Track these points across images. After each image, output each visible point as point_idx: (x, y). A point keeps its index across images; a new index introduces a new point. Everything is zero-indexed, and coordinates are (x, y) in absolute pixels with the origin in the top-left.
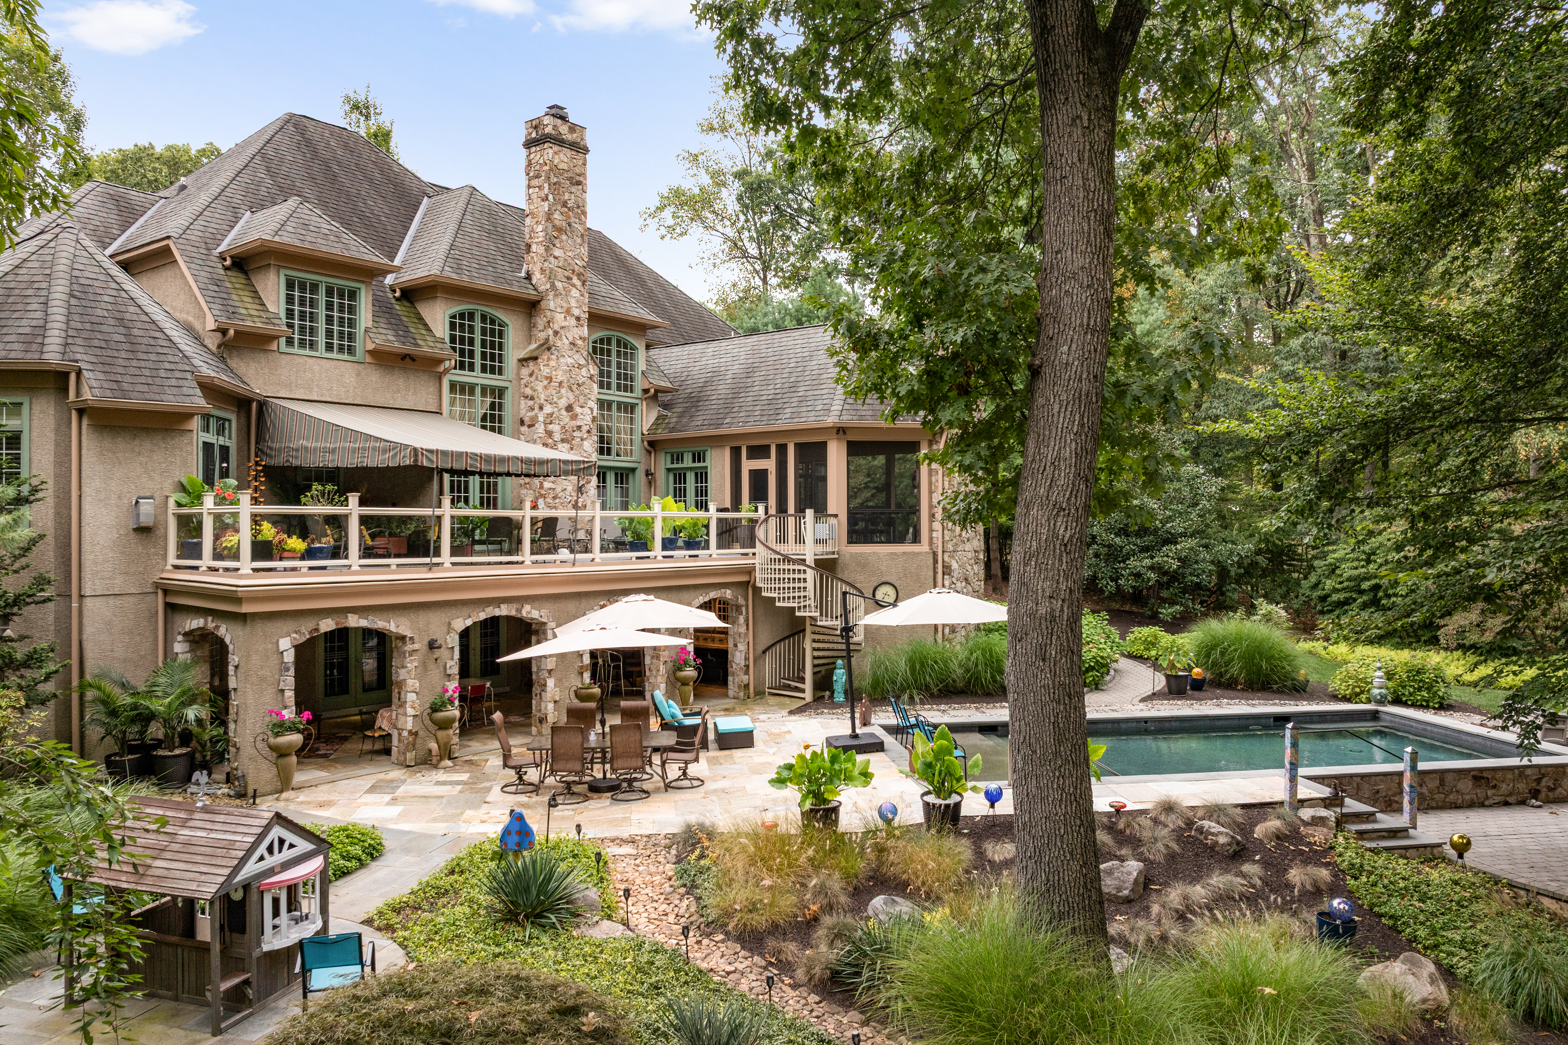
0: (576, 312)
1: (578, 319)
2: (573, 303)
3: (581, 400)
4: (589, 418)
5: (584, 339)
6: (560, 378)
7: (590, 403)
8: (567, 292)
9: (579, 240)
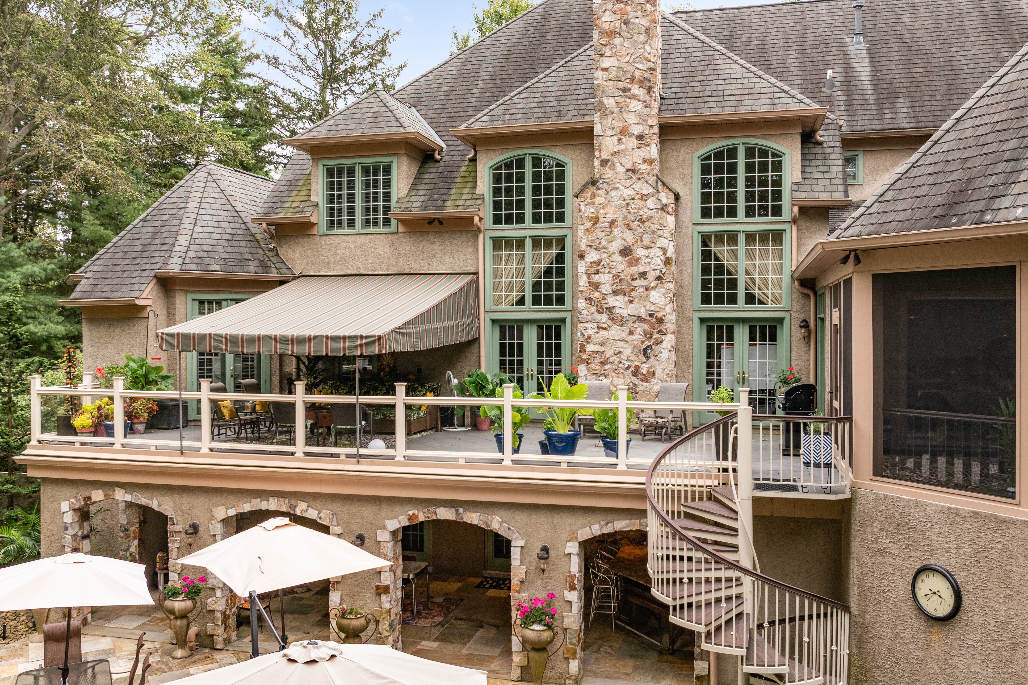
0: (637, 130)
1: (640, 137)
2: (632, 119)
3: (647, 238)
4: (659, 262)
5: (650, 162)
6: (610, 216)
7: (663, 242)
8: (622, 108)
9: (642, 38)
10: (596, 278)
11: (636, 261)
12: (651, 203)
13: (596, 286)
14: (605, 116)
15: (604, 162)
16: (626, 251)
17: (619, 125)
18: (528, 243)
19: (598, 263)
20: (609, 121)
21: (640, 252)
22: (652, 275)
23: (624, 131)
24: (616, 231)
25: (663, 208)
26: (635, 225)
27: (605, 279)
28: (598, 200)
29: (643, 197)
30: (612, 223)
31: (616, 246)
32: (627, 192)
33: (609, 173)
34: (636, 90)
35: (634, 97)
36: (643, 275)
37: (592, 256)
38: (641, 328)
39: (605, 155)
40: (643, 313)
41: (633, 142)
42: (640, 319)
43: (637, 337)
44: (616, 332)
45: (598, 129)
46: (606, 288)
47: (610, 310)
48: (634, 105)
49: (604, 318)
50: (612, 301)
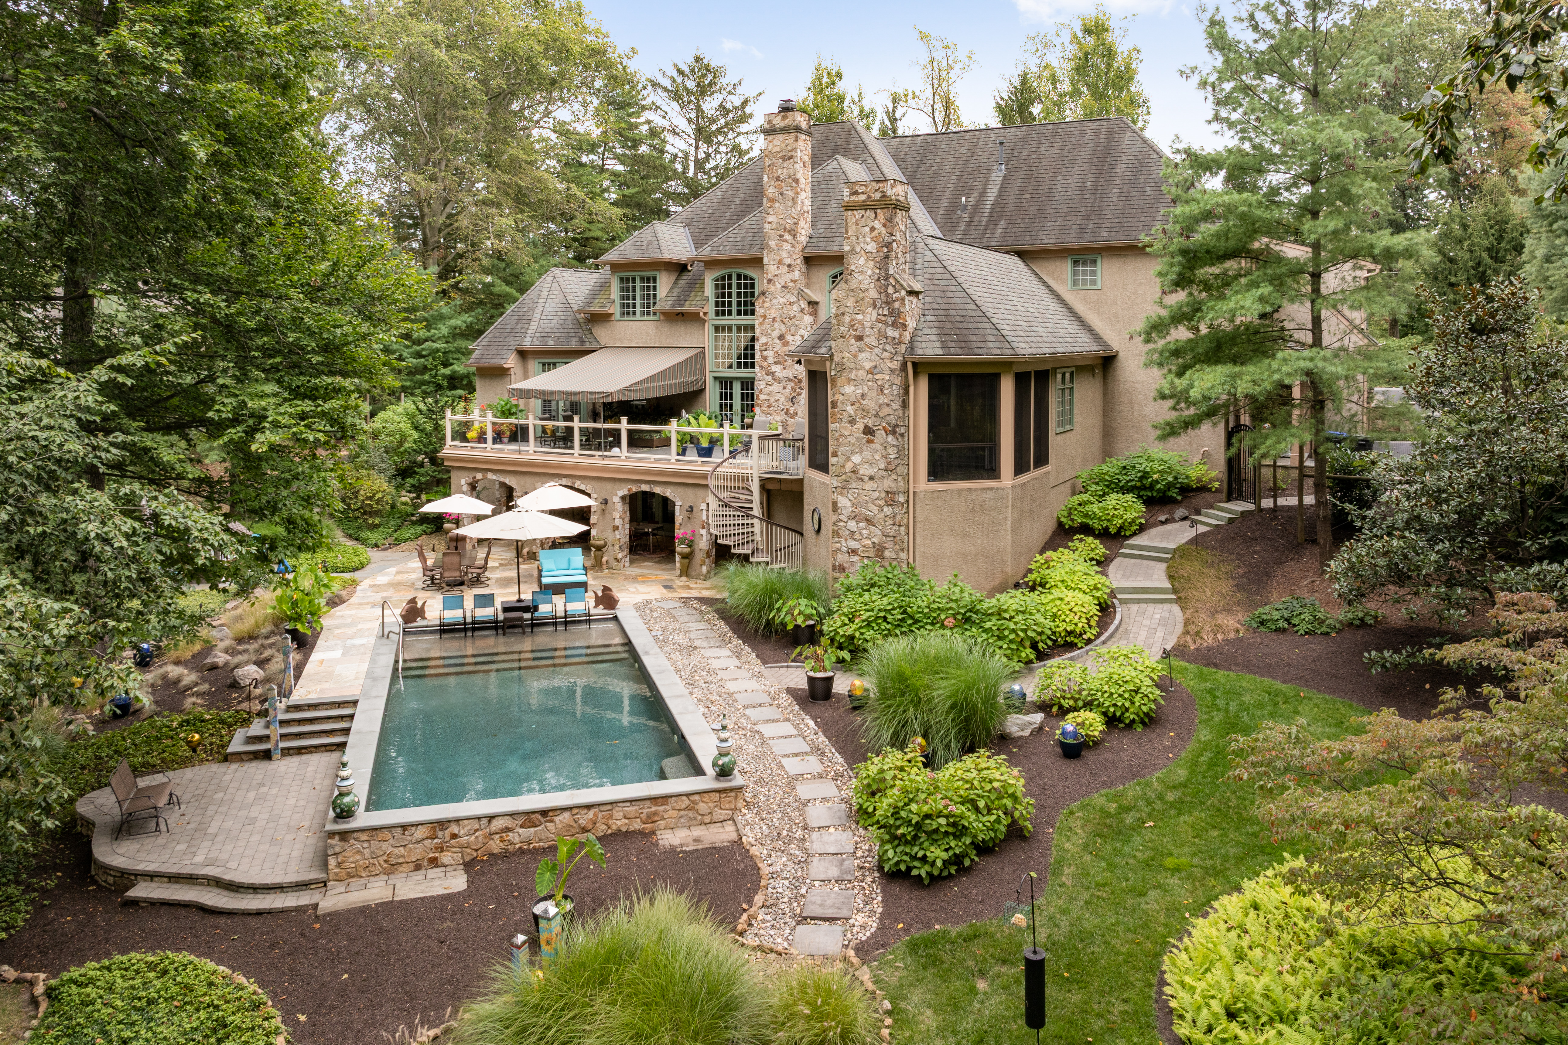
0: (787, 261)
1: (789, 266)
2: (784, 255)
3: (793, 329)
5: (794, 281)
6: (773, 315)
7: (802, 332)
8: (779, 247)
10: (765, 353)
11: (787, 343)
12: (795, 307)
13: (765, 358)
14: (769, 252)
15: (769, 281)
16: (781, 337)
17: (778, 258)
18: (734, 329)
19: (766, 344)
20: (772, 255)
21: (789, 338)
23: (780, 262)
24: (776, 325)
25: (802, 310)
26: (786, 321)
27: (770, 354)
28: (767, 305)
29: (791, 304)
30: (774, 319)
31: (776, 334)
32: (782, 300)
33: (772, 288)
34: (787, 236)
35: (786, 241)
37: (763, 340)
38: (790, 385)
39: (770, 276)
40: (791, 376)
41: (785, 269)
42: (789, 379)
43: (788, 391)
44: (776, 387)
45: (765, 261)
46: (771, 360)
47: (773, 373)
48: (787, 246)
49: (769, 378)
50: (774, 368)
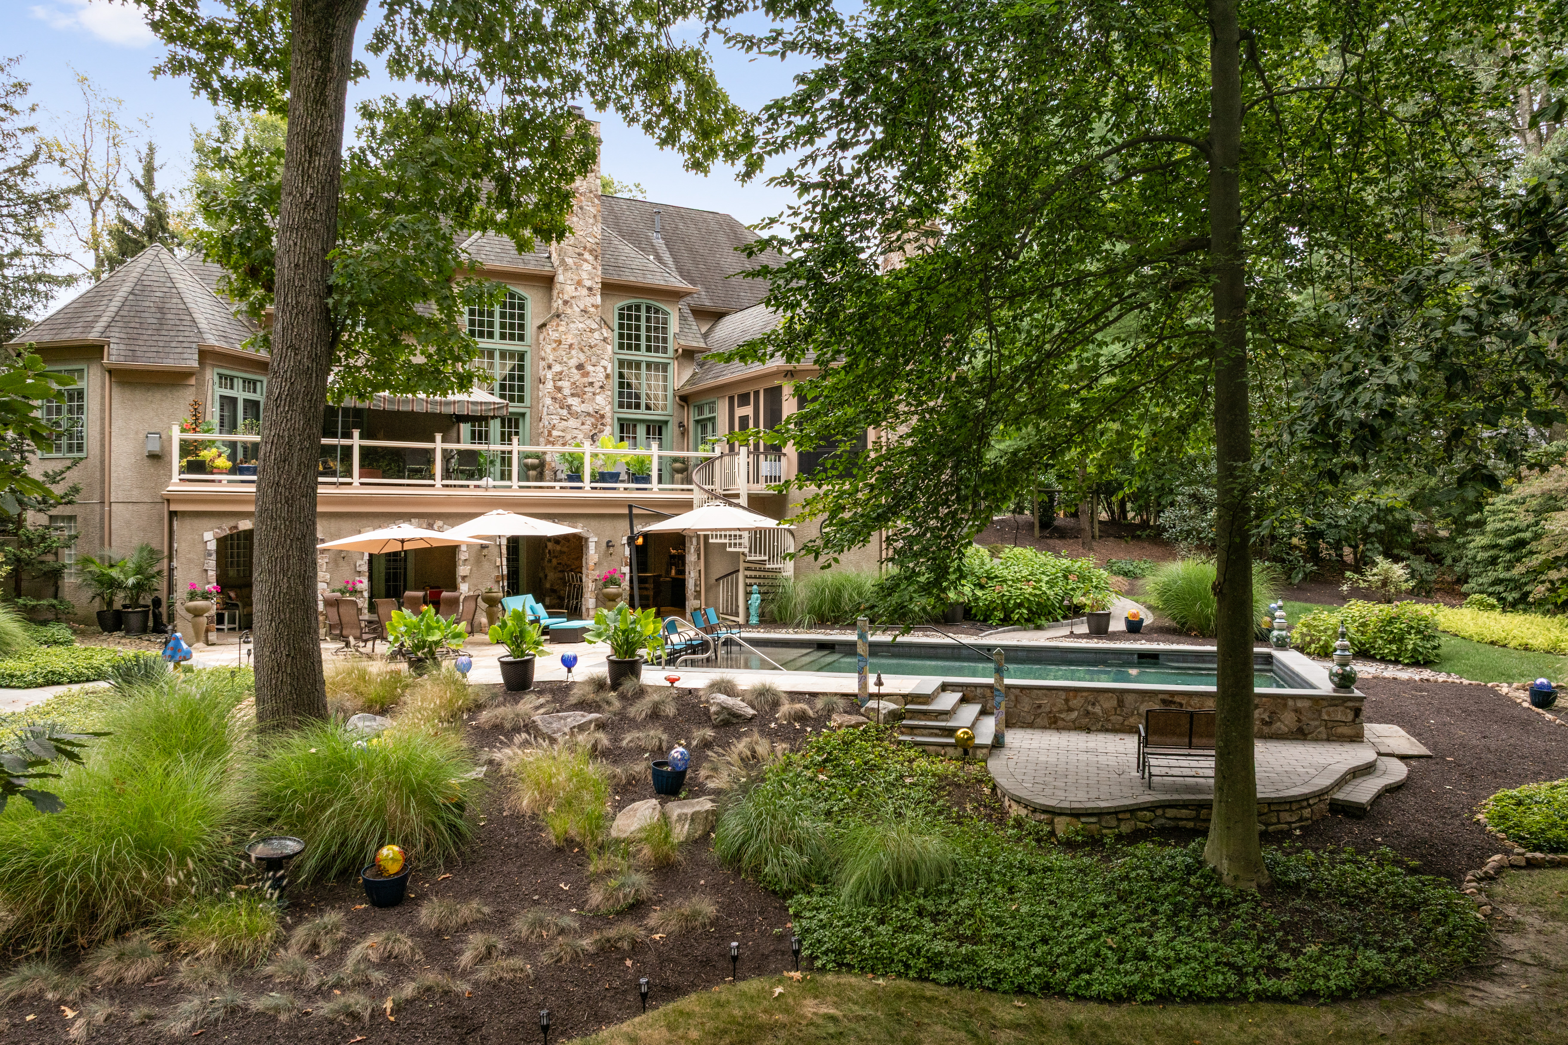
0: (588, 283)
1: (590, 289)
2: (585, 276)
3: (594, 359)
4: (602, 376)
5: (596, 307)
6: (570, 341)
7: (604, 363)
8: (578, 267)
9: (591, 221)
10: (560, 384)
11: (586, 374)
12: (596, 335)
13: (559, 389)
14: (566, 270)
15: (566, 302)
16: (580, 367)
17: (576, 278)
18: (497, 354)
19: (561, 373)
20: (569, 274)
21: (590, 368)
22: (597, 385)
23: (579, 283)
24: (573, 352)
25: (605, 340)
26: (586, 349)
27: (565, 384)
28: (561, 329)
29: (592, 331)
30: (571, 346)
31: (573, 362)
32: (581, 326)
33: (569, 311)
35: (586, 260)
36: (591, 384)
37: (557, 368)
38: (589, 421)
39: (566, 297)
41: (585, 292)
42: (589, 414)
43: (587, 427)
44: (572, 423)
45: (560, 278)
48: (586, 266)
